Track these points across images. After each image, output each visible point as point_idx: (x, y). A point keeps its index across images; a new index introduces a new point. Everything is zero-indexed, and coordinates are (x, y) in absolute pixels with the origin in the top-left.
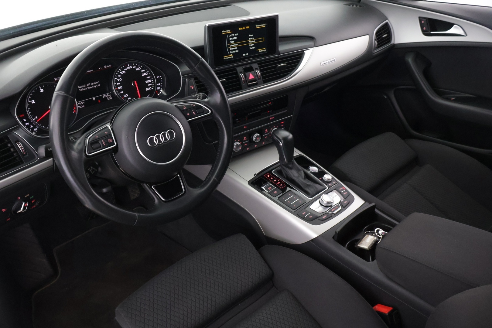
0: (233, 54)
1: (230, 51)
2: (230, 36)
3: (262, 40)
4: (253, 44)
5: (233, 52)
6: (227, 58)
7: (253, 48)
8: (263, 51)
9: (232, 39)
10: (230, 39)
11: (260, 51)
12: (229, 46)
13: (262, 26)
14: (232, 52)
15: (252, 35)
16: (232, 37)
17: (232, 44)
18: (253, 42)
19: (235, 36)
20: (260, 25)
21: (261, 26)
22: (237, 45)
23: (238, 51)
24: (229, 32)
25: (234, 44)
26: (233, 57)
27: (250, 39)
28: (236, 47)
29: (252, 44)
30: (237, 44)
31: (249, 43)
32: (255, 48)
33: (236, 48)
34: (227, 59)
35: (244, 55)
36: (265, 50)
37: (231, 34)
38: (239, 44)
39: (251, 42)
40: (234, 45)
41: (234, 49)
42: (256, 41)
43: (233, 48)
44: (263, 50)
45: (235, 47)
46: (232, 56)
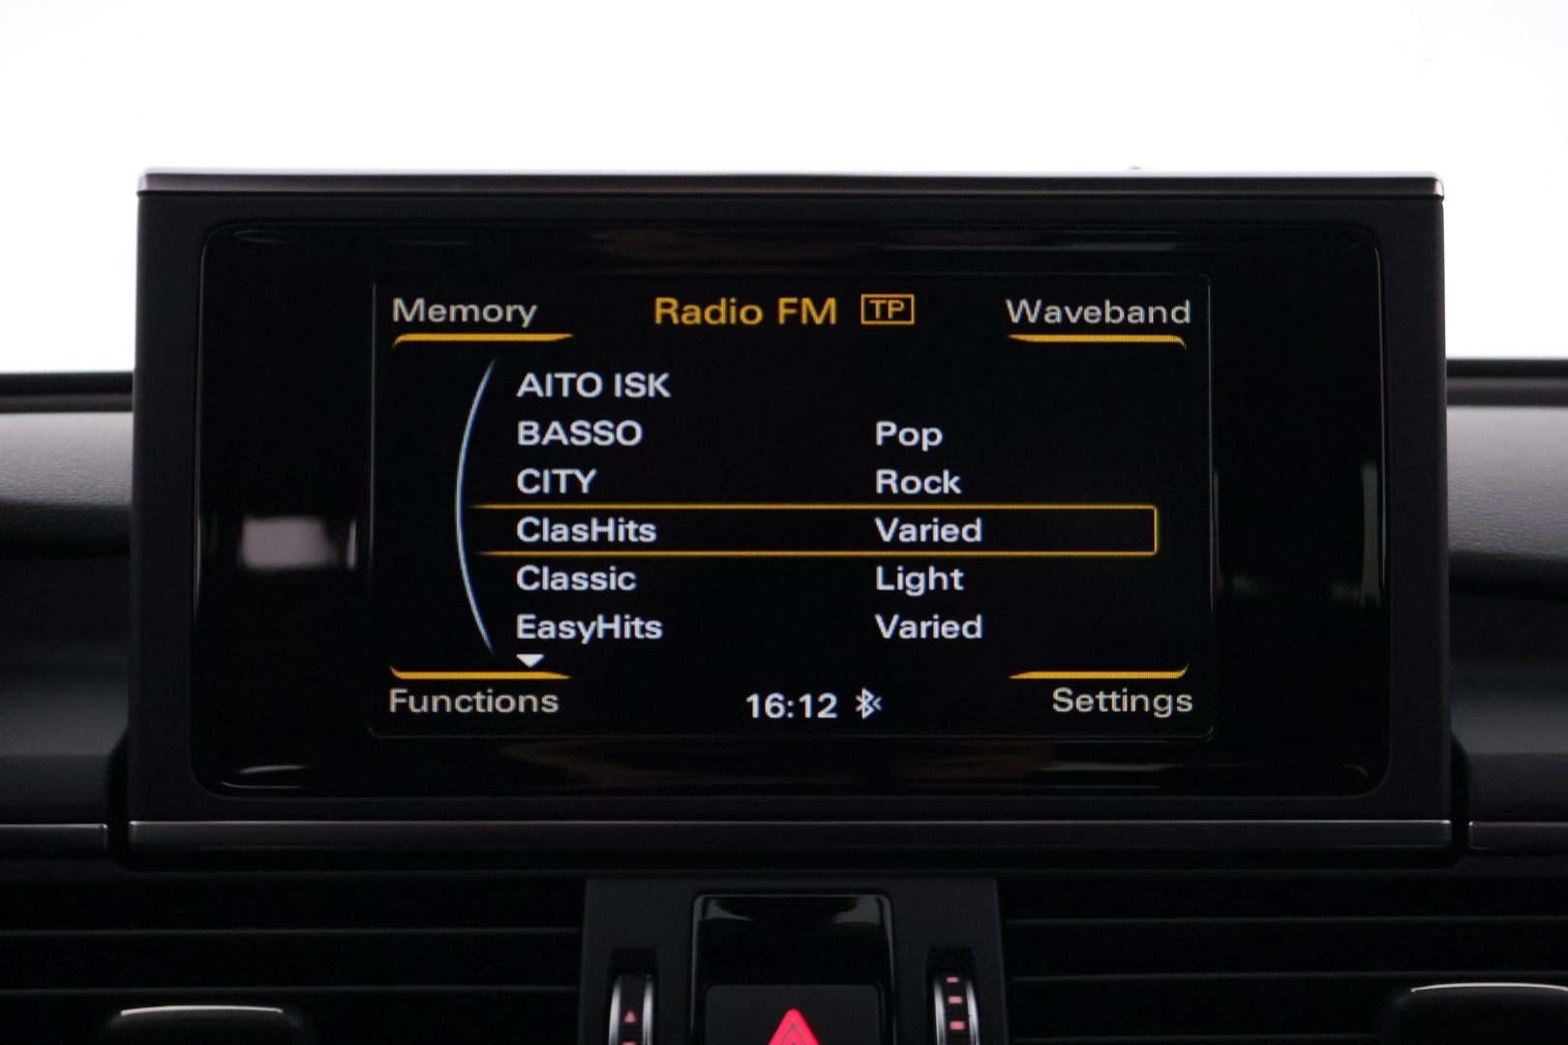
0: (555, 652)
1: (504, 602)
2: (529, 385)
3: (1134, 530)
4: (945, 566)
5: (568, 629)
6: (457, 704)
7: (948, 630)
8: (1142, 719)
9: (556, 432)
10: (528, 433)
11: (1063, 702)
12: (494, 531)
13: (1125, 328)
14: (548, 630)
15: (928, 438)
16: (566, 409)
17: (556, 517)
18: (948, 533)
19: (611, 407)
20: (1090, 313)
21: (1102, 328)
22: (649, 533)
23: (655, 630)
24: (516, 326)
25: (584, 517)
26: (551, 704)
27: (885, 478)
28: (623, 565)
29: (921, 565)
30: (640, 518)
31: (877, 543)
32: (975, 628)
33: (619, 581)
34: (444, 720)
35: (774, 706)
36: (1186, 703)
37: (543, 360)
38: (671, 530)
39: (909, 533)
40: (580, 533)
41: (580, 581)
42: (998, 530)
43: (569, 566)
44: (1135, 687)
45: (602, 565)
46: (540, 688)
